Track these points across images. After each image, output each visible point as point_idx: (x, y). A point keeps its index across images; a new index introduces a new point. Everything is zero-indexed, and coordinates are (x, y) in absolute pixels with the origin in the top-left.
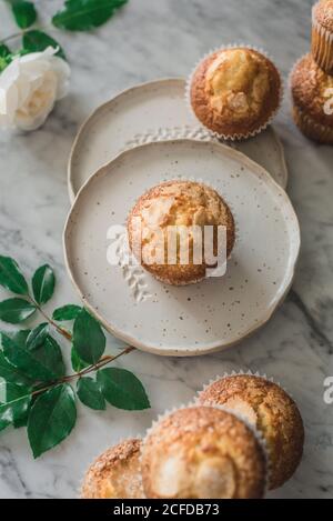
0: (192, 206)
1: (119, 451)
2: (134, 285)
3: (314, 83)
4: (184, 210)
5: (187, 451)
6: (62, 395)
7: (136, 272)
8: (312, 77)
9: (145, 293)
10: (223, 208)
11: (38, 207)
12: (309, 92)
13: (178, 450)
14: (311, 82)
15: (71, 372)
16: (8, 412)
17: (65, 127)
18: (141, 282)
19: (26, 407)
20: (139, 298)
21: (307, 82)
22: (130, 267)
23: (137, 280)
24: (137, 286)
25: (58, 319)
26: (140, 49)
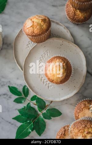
1: (62, 132)
2: (47, 85)
3: (73, 12)
5: (83, 135)
6: (40, 119)
7: (46, 82)
8: (72, 10)
9: (51, 86)
11: (11, 72)
12: (73, 15)
13: (80, 135)
14: (72, 12)
15: (39, 113)
16: (29, 129)
17: (8, 46)
18: (49, 84)
19: (33, 126)
20: (50, 88)
21: (71, 12)
22: (44, 81)
23: (48, 84)
24: (48, 85)
25: (32, 101)
26: (18, 13)
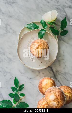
0: (42, 45)
4: (40, 46)
10: (47, 46)
